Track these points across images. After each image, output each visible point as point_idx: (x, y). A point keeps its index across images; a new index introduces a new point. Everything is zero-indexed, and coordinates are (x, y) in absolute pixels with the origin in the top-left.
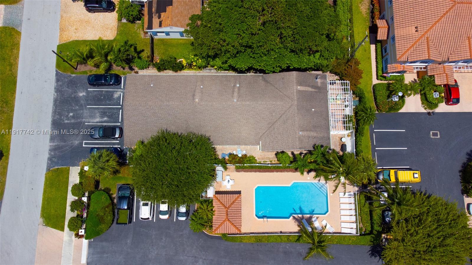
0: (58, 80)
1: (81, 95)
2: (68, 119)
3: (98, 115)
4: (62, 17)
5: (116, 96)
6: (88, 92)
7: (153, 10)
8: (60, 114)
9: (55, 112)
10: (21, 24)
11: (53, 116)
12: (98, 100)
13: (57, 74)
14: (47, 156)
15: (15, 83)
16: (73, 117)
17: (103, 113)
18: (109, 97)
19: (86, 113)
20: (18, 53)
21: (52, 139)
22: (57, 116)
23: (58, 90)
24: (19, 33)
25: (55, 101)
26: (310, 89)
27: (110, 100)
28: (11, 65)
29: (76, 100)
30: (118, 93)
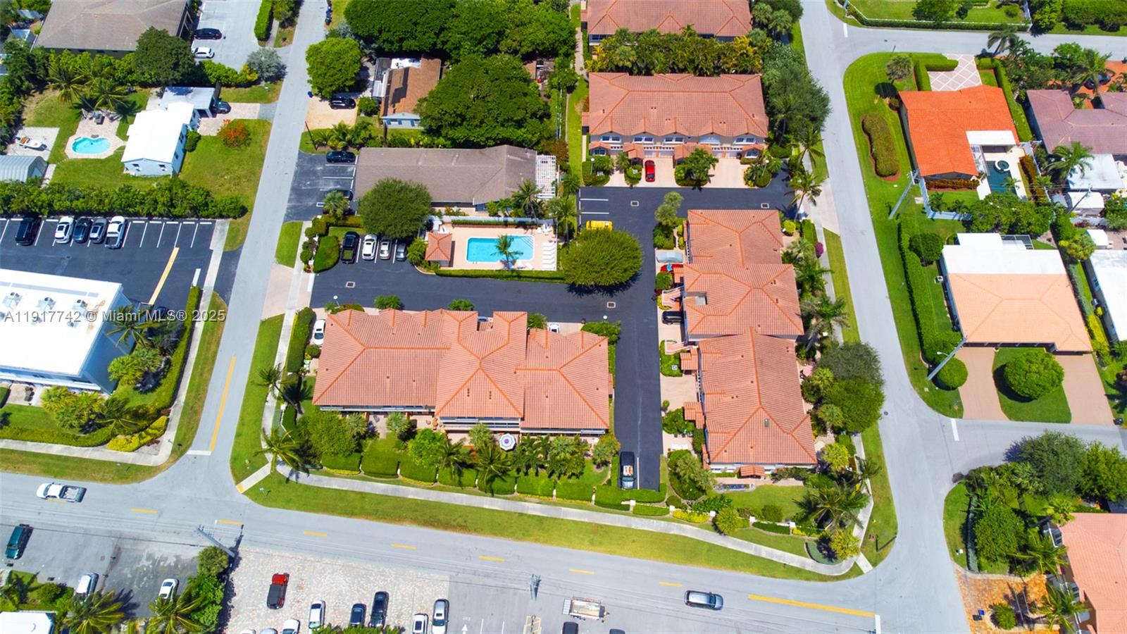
0: (299, 158)
1: (319, 169)
2: (305, 186)
3: (332, 183)
4: (308, 112)
5: (349, 170)
6: (325, 167)
7: (389, 102)
8: (299, 183)
9: (294, 181)
10: (273, 118)
11: (293, 184)
12: (333, 173)
13: (300, 153)
14: (284, 212)
15: (263, 160)
16: (310, 185)
17: (337, 183)
18: (344, 171)
19: (321, 182)
20: (268, 138)
21: (290, 200)
22: (296, 184)
23: (298, 165)
24: (270, 125)
25: (296, 173)
26: (519, 159)
27: (343, 172)
28: (261, 147)
29: (315, 173)
30: (351, 168)
